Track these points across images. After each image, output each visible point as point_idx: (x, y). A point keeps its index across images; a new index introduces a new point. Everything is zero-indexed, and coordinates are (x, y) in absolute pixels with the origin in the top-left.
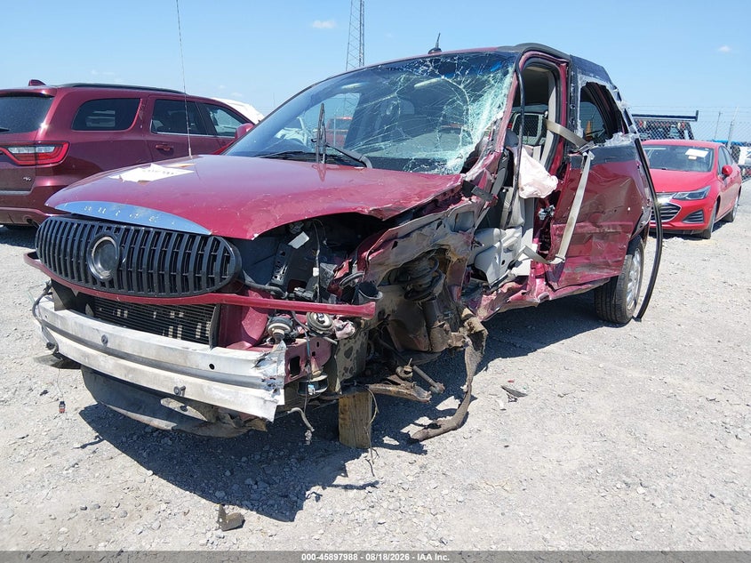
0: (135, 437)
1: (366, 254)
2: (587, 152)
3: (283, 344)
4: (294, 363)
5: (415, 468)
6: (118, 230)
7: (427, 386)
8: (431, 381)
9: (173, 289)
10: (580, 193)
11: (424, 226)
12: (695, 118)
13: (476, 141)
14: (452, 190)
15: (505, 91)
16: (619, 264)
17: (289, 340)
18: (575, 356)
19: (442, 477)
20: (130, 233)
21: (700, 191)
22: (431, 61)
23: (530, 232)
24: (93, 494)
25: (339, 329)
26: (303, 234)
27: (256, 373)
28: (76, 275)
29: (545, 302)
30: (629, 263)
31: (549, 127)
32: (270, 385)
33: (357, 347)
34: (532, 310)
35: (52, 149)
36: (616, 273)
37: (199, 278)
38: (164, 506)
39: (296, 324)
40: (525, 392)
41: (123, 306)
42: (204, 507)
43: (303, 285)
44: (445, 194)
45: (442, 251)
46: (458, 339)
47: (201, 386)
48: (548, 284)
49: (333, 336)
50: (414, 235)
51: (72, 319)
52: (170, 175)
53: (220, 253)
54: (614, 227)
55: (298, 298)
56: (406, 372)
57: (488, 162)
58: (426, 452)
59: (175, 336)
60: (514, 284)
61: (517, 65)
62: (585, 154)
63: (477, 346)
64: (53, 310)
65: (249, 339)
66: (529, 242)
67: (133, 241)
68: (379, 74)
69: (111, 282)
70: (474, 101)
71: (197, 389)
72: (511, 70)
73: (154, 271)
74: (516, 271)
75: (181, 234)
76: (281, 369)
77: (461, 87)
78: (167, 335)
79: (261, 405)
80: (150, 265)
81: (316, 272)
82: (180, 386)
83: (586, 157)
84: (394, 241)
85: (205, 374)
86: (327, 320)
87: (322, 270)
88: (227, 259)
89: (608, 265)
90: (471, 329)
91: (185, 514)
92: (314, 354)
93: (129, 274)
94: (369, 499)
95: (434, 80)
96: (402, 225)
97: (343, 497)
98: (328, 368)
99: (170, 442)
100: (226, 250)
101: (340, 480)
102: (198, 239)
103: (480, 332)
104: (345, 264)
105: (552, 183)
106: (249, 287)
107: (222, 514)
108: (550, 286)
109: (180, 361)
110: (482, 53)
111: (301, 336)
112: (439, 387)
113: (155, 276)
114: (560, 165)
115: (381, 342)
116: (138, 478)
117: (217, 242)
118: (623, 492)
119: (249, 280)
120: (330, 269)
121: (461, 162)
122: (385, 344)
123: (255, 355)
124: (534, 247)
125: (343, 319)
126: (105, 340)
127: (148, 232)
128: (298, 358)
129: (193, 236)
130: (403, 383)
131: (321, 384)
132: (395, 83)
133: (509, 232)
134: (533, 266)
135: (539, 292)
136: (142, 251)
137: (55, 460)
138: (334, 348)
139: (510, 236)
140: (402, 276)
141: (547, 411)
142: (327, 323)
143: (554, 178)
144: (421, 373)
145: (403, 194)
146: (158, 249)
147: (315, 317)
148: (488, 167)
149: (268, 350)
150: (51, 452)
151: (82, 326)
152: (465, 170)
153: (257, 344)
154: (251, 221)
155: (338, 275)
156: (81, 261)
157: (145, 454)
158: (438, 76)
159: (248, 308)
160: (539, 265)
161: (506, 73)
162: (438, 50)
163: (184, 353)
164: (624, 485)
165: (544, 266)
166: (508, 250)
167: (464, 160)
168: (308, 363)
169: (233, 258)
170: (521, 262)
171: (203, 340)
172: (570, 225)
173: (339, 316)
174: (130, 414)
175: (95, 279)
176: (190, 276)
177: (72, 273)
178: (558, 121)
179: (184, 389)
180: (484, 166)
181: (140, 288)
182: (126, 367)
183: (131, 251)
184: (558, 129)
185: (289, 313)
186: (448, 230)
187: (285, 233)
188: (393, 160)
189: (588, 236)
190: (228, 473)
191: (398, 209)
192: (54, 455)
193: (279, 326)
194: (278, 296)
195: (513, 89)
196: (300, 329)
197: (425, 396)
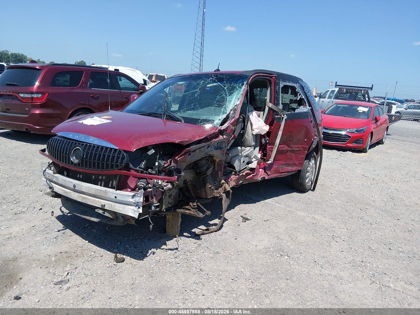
0: (81, 228)
1: (177, 157)
2: (284, 115)
3: (143, 190)
4: (146, 198)
5: (196, 245)
6: (83, 145)
7: (203, 212)
8: (205, 210)
9: (103, 168)
10: (280, 133)
11: (201, 148)
12: (371, 89)
13: (228, 113)
14: (214, 134)
15: (241, 92)
16: (301, 164)
17: (145, 189)
18: (278, 205)
19: (206, 249)
20: (87, 146)
21: (361, 129)
22: (214, 76)
23: (258, 149)
24: (64, 248)
25: (165, 186)
26: (152, 150)
27: (132, 200)
28: (64, 160)
29: (264, 180)
30: (307, 164)
31: (267, 104)
32: (137, 205)
33: (174, 194)
34: (257, 184)
35: (40, 95)
36: (300, 168)
37: (113, 165)
38: (93, 253)
39: (148, 183)
40: (250, 218)
41: (80, 173)
42: (109, 255)
43: (152, 169)
44: (210, 135)
45: (211, 157)
46: (217, 193)
47: (111, 204)
48: (265, 172)
49: (163, 189)
50: (197, 151)
51: (61, 178)
52: (102, 123)
53: (121, 156)
54: (299, 148)
55: (150, 174)
56: (194, 206)
57: (232, 122)
58: (201, 239)
59: (101, 186)
60: (249, 171)
61: (248, 82)
62: (283, 116)
63: (228, 196)
64: (52, 174)
65: (130, 188)
66: (257, 153)
67: (89, 149)
68: (193, 79)
69: (79, 164)
70: (229, 95)
71: (109, 206)
72: (245, 83)
73: (96, 161)
74: (251, 166)
75: (107, 148)
76: (141, 200)
77: (226, 88)
78: (98, 185)
79: (133, 212)
80: (95, 159)
81: (157, 164)
82: (103, 204)
83: (283, 117)
84: (189, 153)
85: (113, 200)
86: (160, 182)
87: (159, 163)
88: (123, 158)
89: (295, 165)
90: (225, 189)
91: (101, 256)
92: (155, 195)
93: (86, 161)
94: (175, 255)
95: (215, 84)
96: (191, 147)
97: (165, 253)
98: (160, 201)
99: (95, 231)
100: (123, 155)
101: (164, 247)
102: (113, 150)
103: (229, 191)
104: (169, 161)
105: (267, 128)
106: (131, 169)
107: (116, 257)
108: (267, 173)
109: (104, 195)
110: (235, 74)
111: (150, 188)
112: (208, 213)
113: (92, 162)
114: (271, 121)
115: (186, 193)
116: (82, 243)
117: (120, 152)
118: (279, 258)
119: (131, 166)
120: (162, 163)
121: (220, 122)
122: (187, 194)
123: (132, 194)
124: (259, 156)
125: (167, 182)
126: (74, 186)
127: (90, 146)
128: (148, 196)
129: (111, 149)
130: (192, 210)
131: (157, 207)
132: (199, 84)
133: (248, 148)
134: (258, 164)
135: (261, 175)
136: (92, 153)
137: (48, 235)
138: (163, 193)
139: (247, 150)
140: (194, 166)
141: (257, 227)
142: (160, 183)
143: (268, 126)
144: (202, 206)
145: (193, 135)
146: (98, 153)
147: (156, 181)
148: (232, 124)
149: (137, 192)
150: (45, 232)
151: (65, 180)
152: (222, 124)
153: (133, 190)
154: (133, 144)
155: (166, 165)
156: (67, 156)
157: (85, 235)
158: (216, 83)
159: (130, 176)
160: (262, 164)
161: (243, 85)
162: (218, 70)
163: (106, 192)
164: (280, 255)
165: (264, 164)
166: (246, 156)
167: (221, 121)
168: (152, 198)
169: (126, 158)
170: (253, 162)
171: (112, 187)
172: (276, 147)
173: (165, 181)
174: (82, 216)
175: (72, 163)
176: (109, 163)
177: (63, 159)
178: (270, 102)
179: (104, 205)
180: (230, 123)
181: (90, 167)
182: (82, 197)
183: (87, 153)
184: (271, 105)
185: (146, 179)
186: (213, 148)
187: (145, 149)
188: (193, 119)
189: (285, 152)
190: (119, 243)
191: (189, 141)
192: (47, 233)
193: (142, 183)
194: (142, 172)
195: (245, 91)
196: (150, 185)
197: (201, 215)
